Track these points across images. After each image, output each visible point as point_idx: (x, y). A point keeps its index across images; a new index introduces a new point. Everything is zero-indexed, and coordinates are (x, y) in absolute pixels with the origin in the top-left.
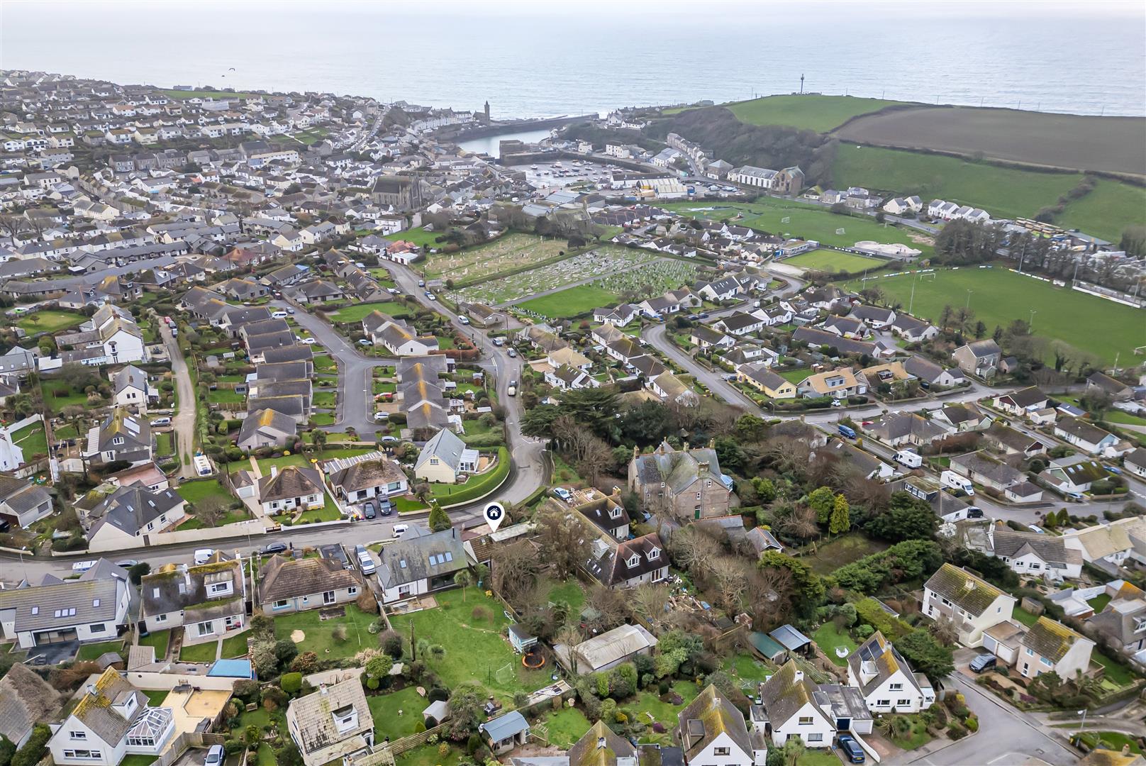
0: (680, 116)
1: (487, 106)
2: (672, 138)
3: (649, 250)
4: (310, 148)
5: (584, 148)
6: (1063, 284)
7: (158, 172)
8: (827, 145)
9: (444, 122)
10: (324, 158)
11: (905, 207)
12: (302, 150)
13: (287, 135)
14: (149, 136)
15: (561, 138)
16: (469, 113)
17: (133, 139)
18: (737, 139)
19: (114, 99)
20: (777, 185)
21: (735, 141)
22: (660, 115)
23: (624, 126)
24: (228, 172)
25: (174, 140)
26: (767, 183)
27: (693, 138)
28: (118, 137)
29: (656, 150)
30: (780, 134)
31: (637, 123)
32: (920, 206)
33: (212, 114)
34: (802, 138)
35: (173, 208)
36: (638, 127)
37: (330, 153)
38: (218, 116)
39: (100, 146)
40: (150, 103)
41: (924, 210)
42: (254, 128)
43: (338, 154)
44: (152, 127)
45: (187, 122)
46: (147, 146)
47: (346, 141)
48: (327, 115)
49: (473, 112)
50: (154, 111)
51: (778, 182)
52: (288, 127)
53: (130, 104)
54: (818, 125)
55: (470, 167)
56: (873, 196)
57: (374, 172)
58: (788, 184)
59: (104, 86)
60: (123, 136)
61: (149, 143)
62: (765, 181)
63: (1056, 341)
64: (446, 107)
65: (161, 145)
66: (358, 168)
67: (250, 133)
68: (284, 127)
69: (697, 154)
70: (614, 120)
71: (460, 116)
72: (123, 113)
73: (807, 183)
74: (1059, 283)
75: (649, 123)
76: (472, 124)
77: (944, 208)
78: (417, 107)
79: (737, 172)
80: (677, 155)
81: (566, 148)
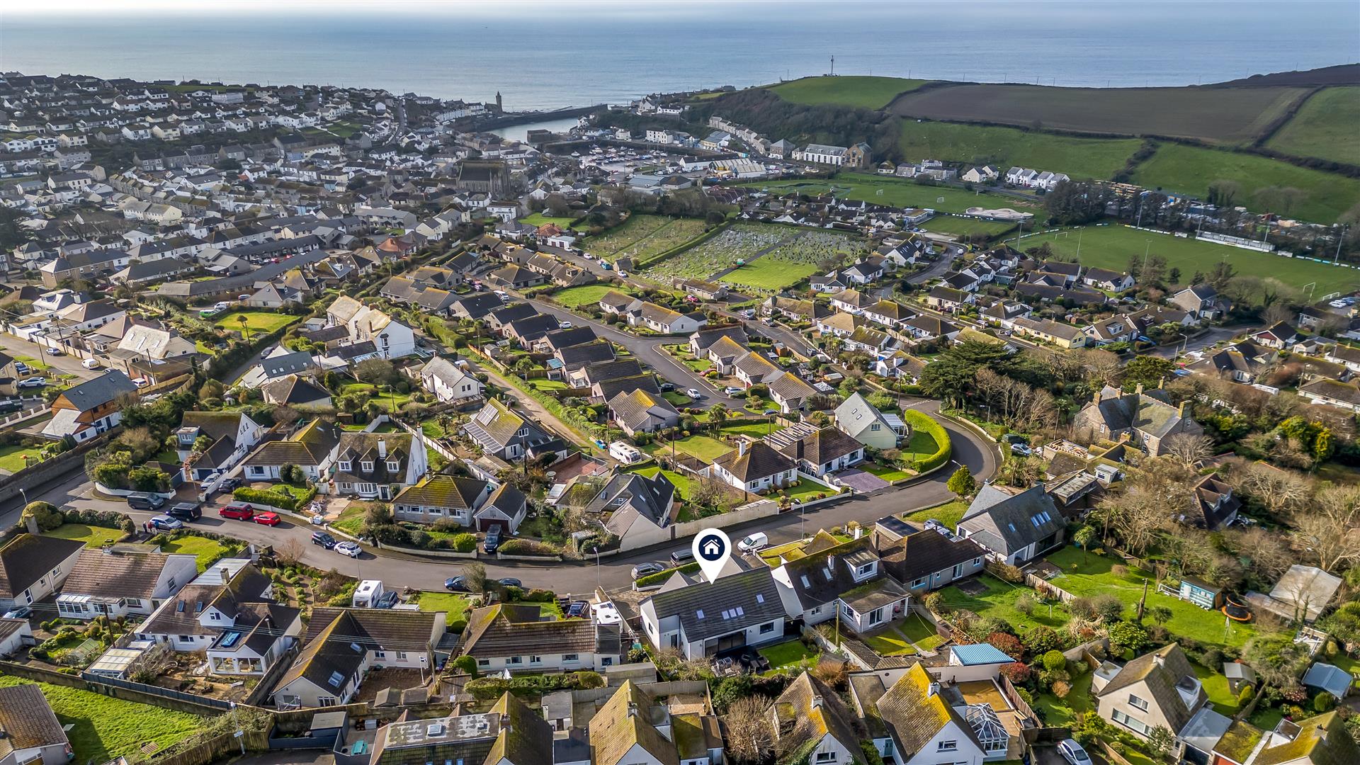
0: (720, 99)
1: (499, 97)
2: (715, 122)
3: (785, 224)
4: (348, 141)
5: (622, 135)
6: (1185, 236)
7: (195, 170)
8: (887, 122)
9: (458, 114)
10: (367, 151)
11: (984, 175)
12: (341, 142)
13: (319, 127)
14: (170, 131)
15: (593, 126)
16: (479, 104)
17: (153, 135)
18: (791, 118)
19: (108, 94)
20: (848, 162)
21: (790, 121)
22: (698, 100)
23: (660, 111)
24: (272, 168)
25: (198, 135)
26: (836, 160)
27: (739, 120)
28: (137, 133)
29: (703, 134)
30: (839, 113)
31: (674, 108)
32: (997, 174)
33: (226, 108)
34: (860, 115)
35: (238, 206)
36: (676, 112)
37: (370, 145)
38: (237, 109)
39: (119, 142)
40: (151, 96)
41: (1001, 179)
42: (281, 120)
43: (379, 146)
44: (166, 121)
45: (203, 116)
46: (170, 142)
47: (381, 133)
48: (349, 107)
49: (483, 104)
50: (159, 105)
51: (848, 159)
52: (317, 120)
53: (128, 98)
54: (873, 102)
55: (522, 155)
56: (947, 165)
57: (426, 163)
58: (859, 160)
59: (88, 81)
60: (141, 132)
61: (171, 139)
62: (834, 158)
63: (1269, 280)
64: (456, 99)
65: (186, 140)
66: (406, 160)
67: (277, 126)
68: (313, 119)
69: (750, 137)
70: (648, 106)
71: (474, 108)
72: (126, 108)
73: (877, 159)
74: (1180, 234)
75: (687, 108)
76: (485, 115)
77: (1023, 174)
78: (429, 99)
79: (802, 150)
80: (728, 137)
81: (602, 135)
